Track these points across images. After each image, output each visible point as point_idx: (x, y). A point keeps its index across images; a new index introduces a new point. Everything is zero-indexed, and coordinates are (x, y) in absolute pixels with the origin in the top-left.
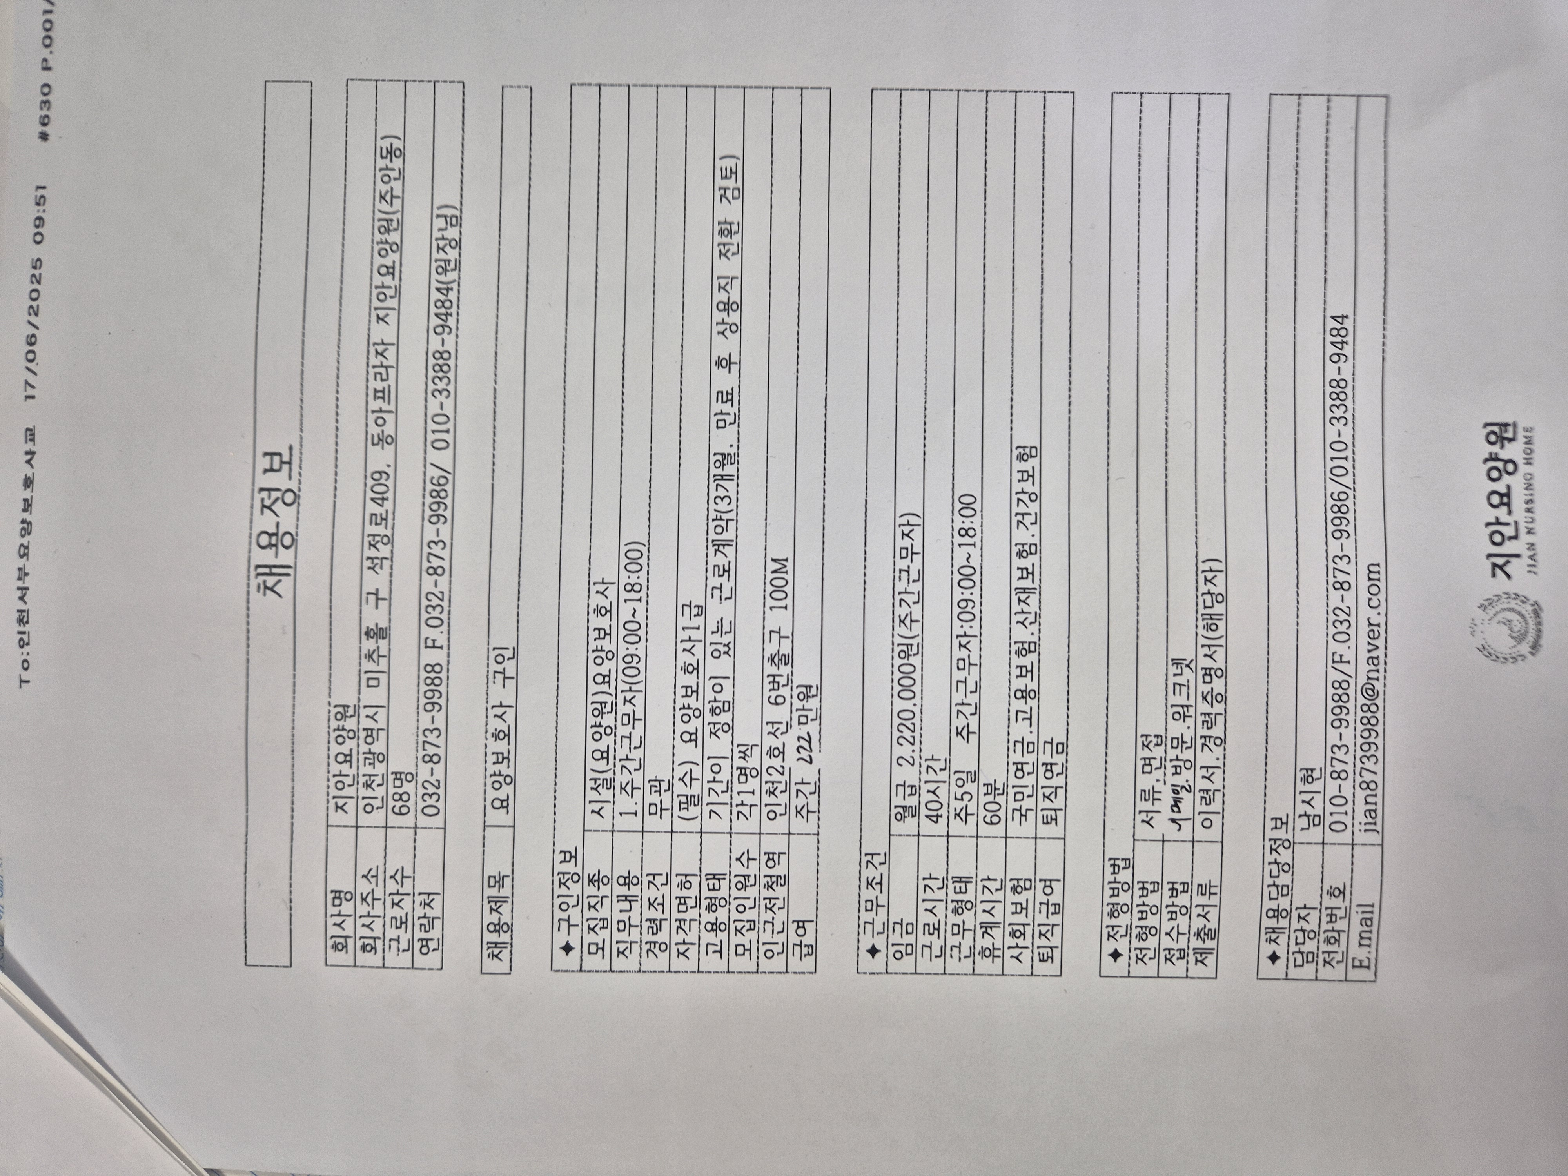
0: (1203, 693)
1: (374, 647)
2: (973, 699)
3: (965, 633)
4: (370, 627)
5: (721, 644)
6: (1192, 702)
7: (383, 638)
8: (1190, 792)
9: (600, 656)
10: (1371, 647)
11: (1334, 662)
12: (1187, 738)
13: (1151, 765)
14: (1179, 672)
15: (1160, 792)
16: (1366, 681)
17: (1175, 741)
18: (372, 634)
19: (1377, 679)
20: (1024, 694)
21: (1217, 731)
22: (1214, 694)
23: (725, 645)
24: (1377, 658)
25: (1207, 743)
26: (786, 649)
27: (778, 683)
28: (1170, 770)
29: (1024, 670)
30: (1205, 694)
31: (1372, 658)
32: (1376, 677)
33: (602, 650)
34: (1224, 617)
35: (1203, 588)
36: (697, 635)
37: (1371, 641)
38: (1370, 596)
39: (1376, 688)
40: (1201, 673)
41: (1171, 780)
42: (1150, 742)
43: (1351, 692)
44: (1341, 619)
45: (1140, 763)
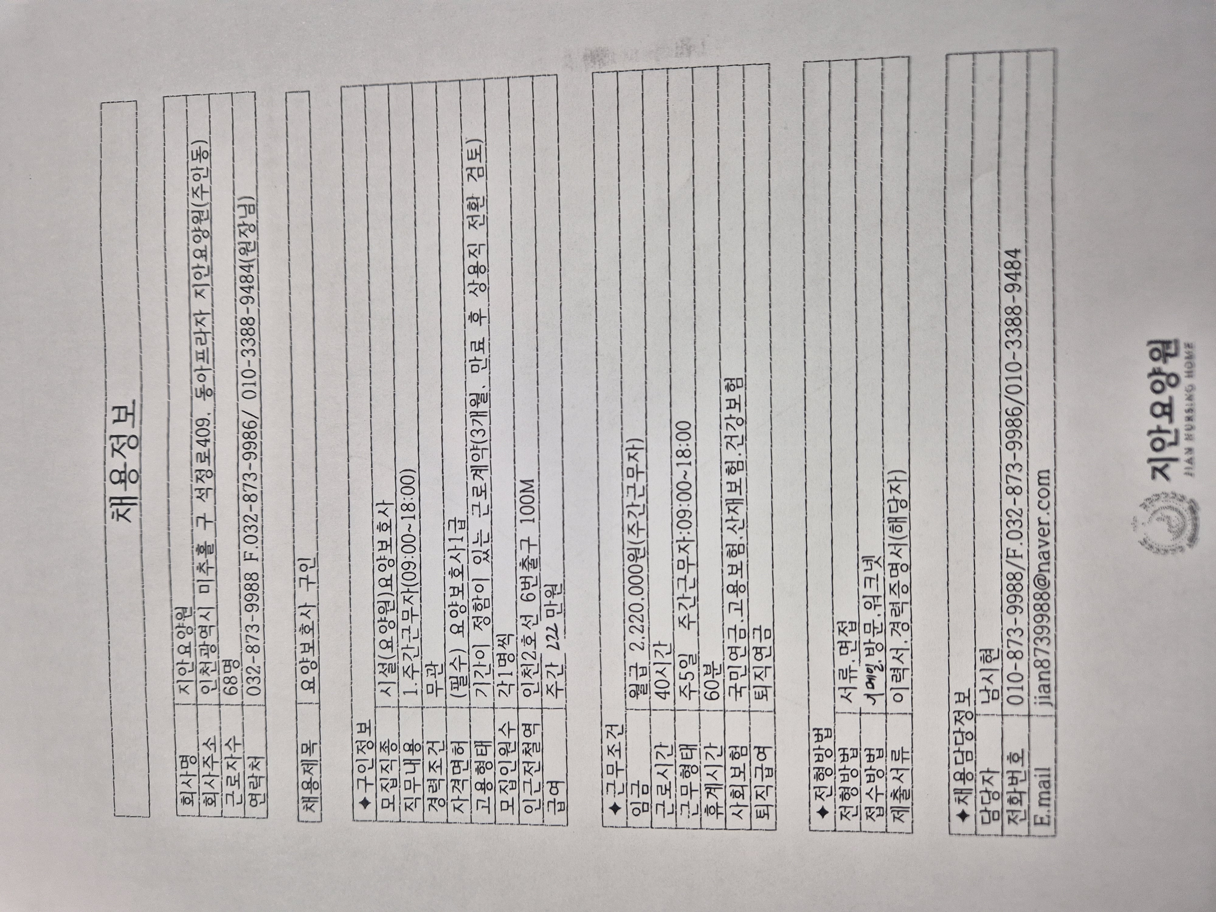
0: (890, 585)
1: (204, 560)
2: (692, 593)
3: (684, 538)
4: (201, 545)
5: (481, 551)
6: (881, 593)
7: (211, 553)
8: (882, 670)
9: (383, 564)
10: (1042, 543)
11: (1008, 556)
12: (877, 624)
13: (847, 648)
14: (869, 567)
15: (856, 671)
16: (1037, 573)
17: (867, 627)
18: (202, 550)
19: (1049, 571)
20: (736, 589)
21: (904, 618)
22: (901, 586)
23: (484, 553)
24: (1048, 552)
25: (896, 628)
26: (534, 554)
27: (529, 583)
28: (864, 653)
29: (735, 568)
30: (892, 586)
31: (1043, 553)
32: (1047, 569)
33: (384, 559)
34: (908, 520)
35: (888, 496)
36: (460, 545)
37: (1041, 538)
38: (1040, 499)
39: (1047, 579)
40: (888, 568)
41: (865, 660)
42: (846, 628)
43: (1024, 582)
44: (1014, 519)
45: (837, 646)
